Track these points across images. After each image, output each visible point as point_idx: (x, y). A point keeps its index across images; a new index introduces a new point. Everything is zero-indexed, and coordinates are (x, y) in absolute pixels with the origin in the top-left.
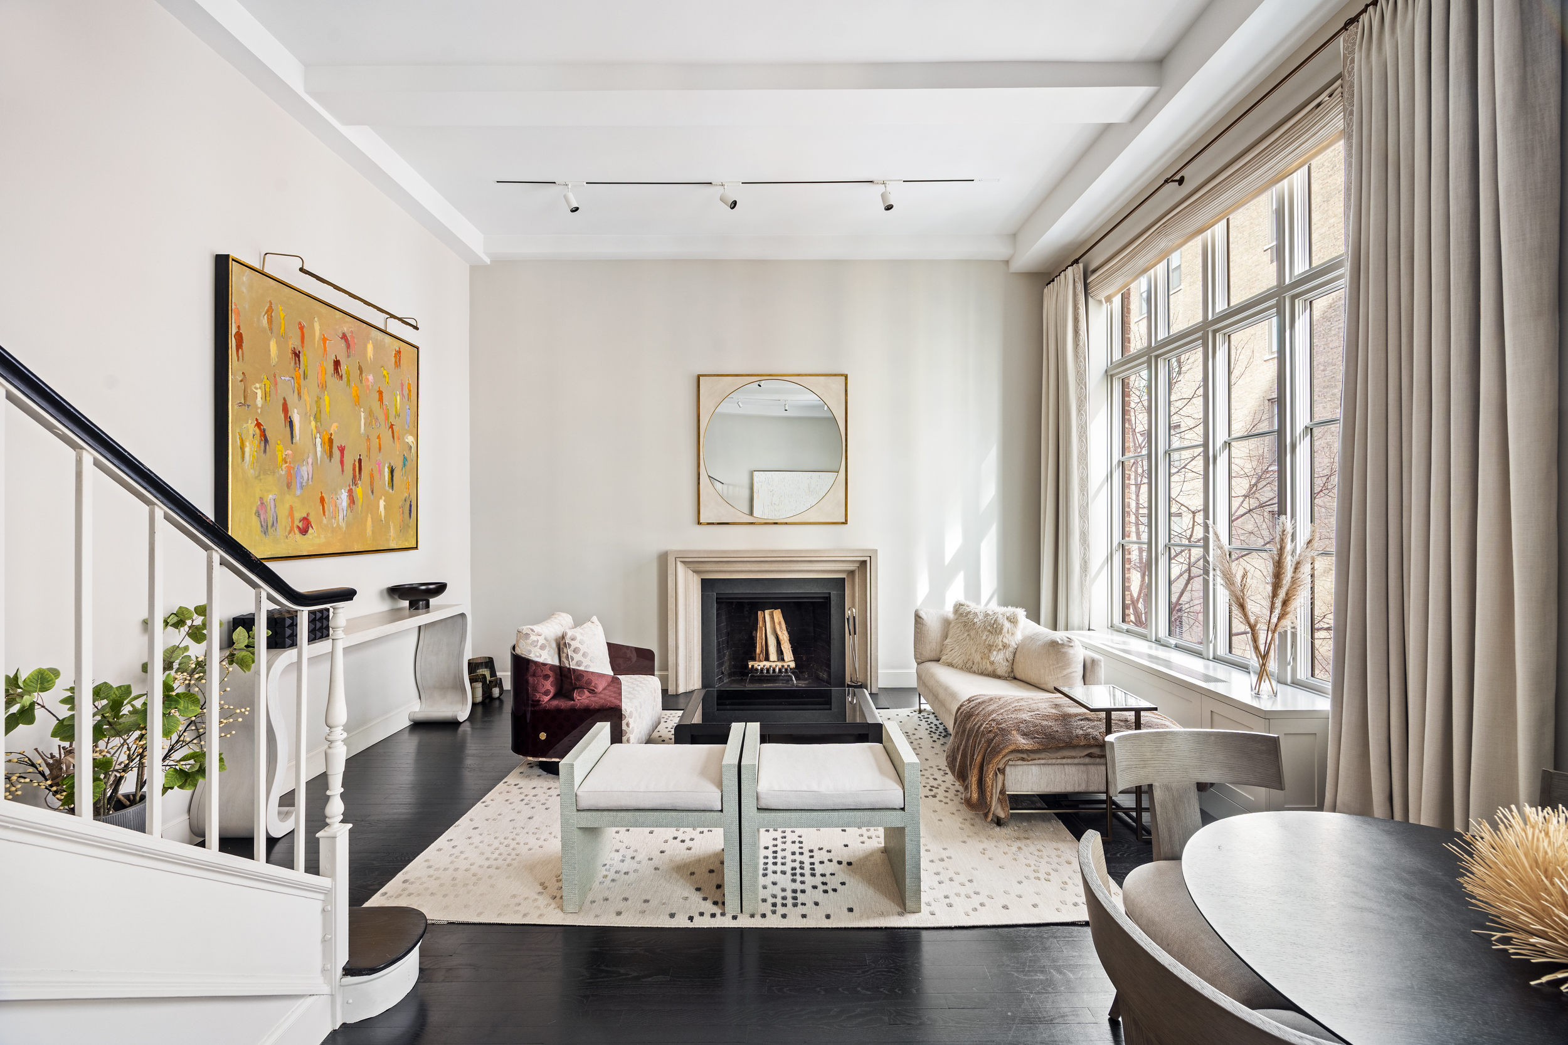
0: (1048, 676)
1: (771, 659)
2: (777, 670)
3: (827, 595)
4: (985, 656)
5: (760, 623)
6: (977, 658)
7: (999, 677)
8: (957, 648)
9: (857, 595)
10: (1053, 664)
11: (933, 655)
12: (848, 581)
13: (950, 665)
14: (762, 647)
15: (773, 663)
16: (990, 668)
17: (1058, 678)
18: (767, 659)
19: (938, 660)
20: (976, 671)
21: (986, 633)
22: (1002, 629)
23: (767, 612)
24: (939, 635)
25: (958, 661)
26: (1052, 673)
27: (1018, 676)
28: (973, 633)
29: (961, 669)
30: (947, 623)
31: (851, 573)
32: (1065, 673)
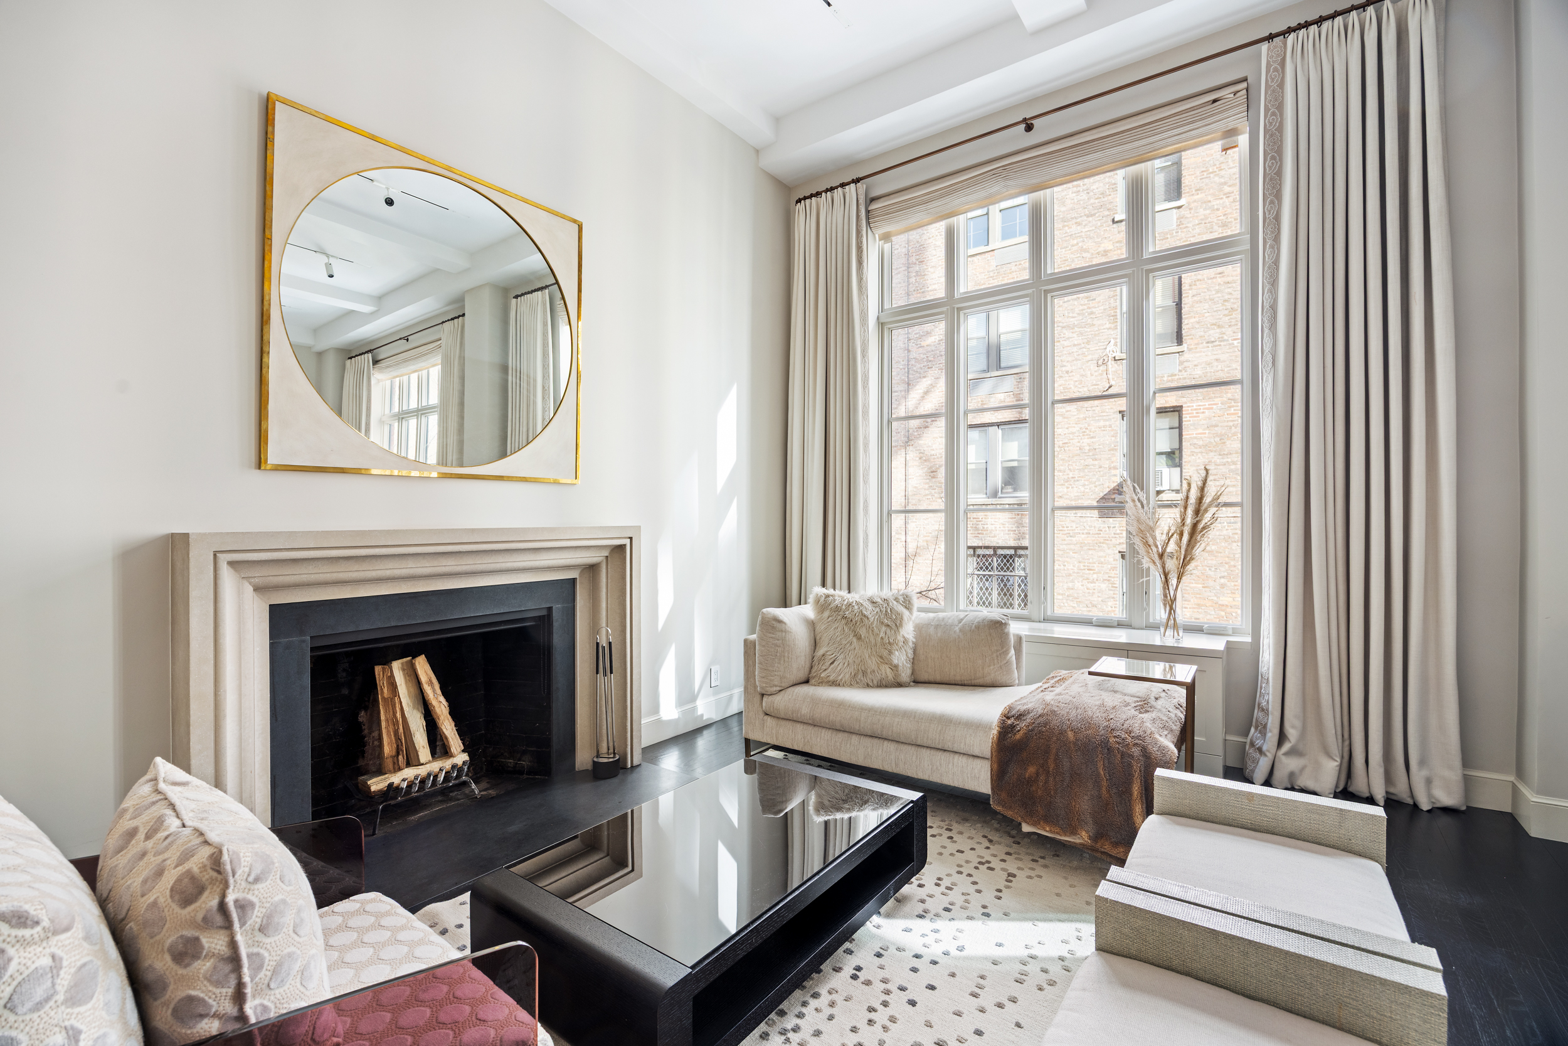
0: (989, 666)
1: (422, 760)
2: (441, 778)
3: (544, 613)
4: (885, 660)
5: (384, 691)
6: (872, 663)
7: (900, 685)
8: (842, 656)
9: (604, 605)
10: (997, 651)
11: (802, 675)
12: (581, 583)
13: (835, 684)
14: (398, 739)
15: (428, 766)
16: (890, 675)
17: (1001, 667)
18: (412, 760)
19: (807, 682)
20: (871, 684)
21: (884, 629)
22: (902, 618)
23: (396, 666)
24: (807, 644)
25: (846, 676)
26: (996, 661)
27: (924, 676)
28: (863, 632)
29: (851, 685)
30: (812, 625)
31: (592, 569)
32: (1008, 658)
